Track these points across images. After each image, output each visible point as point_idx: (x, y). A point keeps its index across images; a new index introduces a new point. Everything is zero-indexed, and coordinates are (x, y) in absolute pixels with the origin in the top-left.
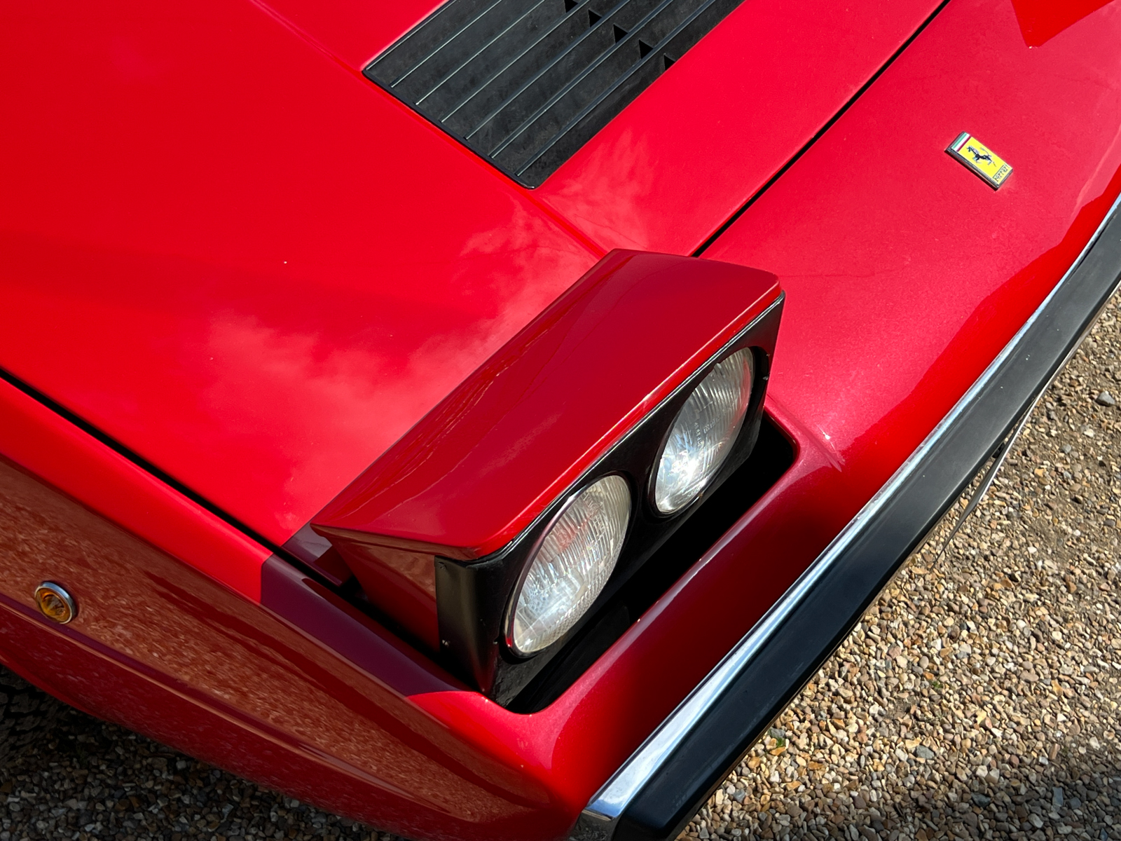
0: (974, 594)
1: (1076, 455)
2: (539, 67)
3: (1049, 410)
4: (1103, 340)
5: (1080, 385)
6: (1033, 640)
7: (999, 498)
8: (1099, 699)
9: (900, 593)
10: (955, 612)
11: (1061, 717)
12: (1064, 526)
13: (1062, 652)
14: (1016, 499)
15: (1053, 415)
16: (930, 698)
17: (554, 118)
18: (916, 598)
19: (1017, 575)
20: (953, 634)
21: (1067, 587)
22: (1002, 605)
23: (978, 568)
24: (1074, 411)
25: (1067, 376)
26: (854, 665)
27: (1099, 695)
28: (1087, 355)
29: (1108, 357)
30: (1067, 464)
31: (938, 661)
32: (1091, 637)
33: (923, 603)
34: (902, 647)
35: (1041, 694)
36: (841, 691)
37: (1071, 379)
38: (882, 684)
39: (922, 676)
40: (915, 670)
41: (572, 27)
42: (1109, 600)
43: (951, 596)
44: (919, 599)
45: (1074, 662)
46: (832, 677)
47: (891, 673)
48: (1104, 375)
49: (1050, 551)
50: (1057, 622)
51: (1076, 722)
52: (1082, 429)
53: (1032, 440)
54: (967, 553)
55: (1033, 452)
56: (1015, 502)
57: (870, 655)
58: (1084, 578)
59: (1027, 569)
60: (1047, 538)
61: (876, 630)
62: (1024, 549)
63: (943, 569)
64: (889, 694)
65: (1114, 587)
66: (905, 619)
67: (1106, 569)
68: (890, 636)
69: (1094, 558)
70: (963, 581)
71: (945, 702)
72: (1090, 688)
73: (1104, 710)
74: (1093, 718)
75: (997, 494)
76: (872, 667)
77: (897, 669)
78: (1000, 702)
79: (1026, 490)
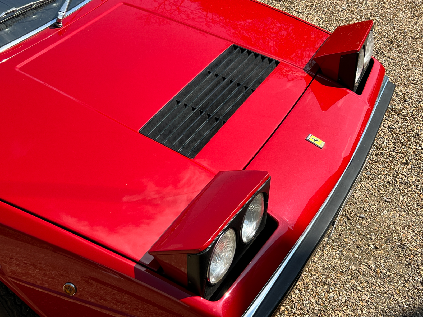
0: (332, 278)
1: (356, 234)
2: (188, 127)
3: (345, 221)
4: (358, 199)
5: (353, 213)
6: (352, 290)
7: (335, 249)
8: (375, 305)
9: (309, 280)
10: (327, 284)
11: (364, 312)
12: (356, 255)
13: (361, 293)
14: (340, 249)
15: (347, 223)
16: (323, 311)
17: (195, 139)
18: (314, 281)
19: (344, 271)
20: (327, 291)
21: (360, 273)
22: (341, 281)
23: (332, 270)
24: (353, 221)
25: (349, 210)
26: (298, 304)
27: (375, 304)
28: (354, 204)
29: (361, 204)
30: (353, 237)
31: (324, 299)
32: (369, 287)
33: (317, 283)
34: (312, 297)
35: (357, 306)
36: (296, 312)
37: (350, 211)
38: (308, 308)
39: (320, 305)
40: (318, 303)
41: (196, 115)
42: (373, 275)
43: (325, 280)
44: (315, 282)
45: (365, 295)
46: (292, 308)
47: (310, 305)
48: (360, 209)
49: (353, 263)
50: (359, 284)
51: (369, 313)
52: (356, 226)
53: (342, 231)
54: (328, 266)
55: (342, 234)
56: (339, 250)
57: (303, 300)
58: (365, 270)
59: (347, 269)
60: (351, 259)
61: (304, 292)
62: (345, 263)
63: (321, 272)
64: (311, 311)
65: (374, 272)
66: (312, 288)
67: (371, 267)
68: (308, 294)
69: (366, 264)
70: (328, 275)
71: (328, 311)
72: (372, 302)
73: (377, 308)
74: (374, 311)
75: (334, 248)
76: (304, 304)
77: (312, 303)
78: (345, 309)
79: (342, 246)
